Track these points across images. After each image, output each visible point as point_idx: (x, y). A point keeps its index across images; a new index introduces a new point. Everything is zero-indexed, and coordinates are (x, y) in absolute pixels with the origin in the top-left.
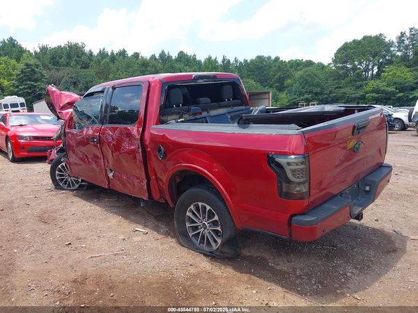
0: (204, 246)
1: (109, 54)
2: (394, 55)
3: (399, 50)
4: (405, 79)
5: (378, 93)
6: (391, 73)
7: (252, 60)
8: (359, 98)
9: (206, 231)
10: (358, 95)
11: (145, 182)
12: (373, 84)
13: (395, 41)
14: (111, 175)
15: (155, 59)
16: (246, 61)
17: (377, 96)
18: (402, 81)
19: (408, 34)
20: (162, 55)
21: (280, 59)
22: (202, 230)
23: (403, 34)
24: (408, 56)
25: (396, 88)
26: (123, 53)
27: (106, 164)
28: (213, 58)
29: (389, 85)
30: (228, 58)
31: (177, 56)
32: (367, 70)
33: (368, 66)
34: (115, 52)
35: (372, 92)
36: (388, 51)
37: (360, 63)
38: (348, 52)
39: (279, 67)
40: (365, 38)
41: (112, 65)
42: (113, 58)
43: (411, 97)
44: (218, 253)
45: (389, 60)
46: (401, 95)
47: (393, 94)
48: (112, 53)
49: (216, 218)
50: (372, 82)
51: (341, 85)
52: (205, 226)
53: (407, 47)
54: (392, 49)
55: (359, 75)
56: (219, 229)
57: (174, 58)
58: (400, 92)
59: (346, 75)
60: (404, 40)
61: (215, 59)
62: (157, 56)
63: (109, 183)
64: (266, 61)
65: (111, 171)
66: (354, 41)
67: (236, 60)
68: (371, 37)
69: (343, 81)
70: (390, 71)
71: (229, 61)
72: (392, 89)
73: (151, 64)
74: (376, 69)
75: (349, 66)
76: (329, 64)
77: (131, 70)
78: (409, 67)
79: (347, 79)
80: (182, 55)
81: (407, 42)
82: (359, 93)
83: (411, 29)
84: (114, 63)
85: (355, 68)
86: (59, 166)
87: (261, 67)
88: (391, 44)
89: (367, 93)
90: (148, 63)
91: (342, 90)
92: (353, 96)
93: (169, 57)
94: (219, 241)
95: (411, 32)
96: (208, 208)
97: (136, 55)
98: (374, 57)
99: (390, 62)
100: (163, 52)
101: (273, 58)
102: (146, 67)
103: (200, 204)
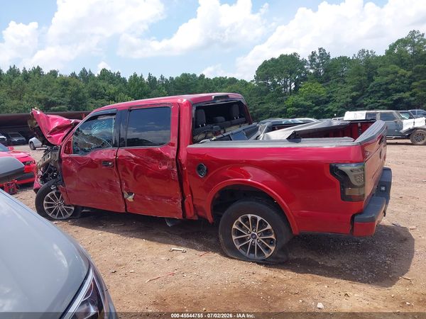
0: (255, 256)
1: (21, 72)
2: (307, 73)
3: (312, 68)
4: (319, 94)
5: (297, 107)
6: (307, 89)
7: (177, 78)
8: (281, 112)
9: (256, 240)
10: (280, 109)
11: (179, 201)
12: (292, 99)
13: (308, 60)
14: (130, 198)
15: (76, 77)
16: (171, 79)
17: (296, 109)
18: (317, 96)
19: (318, 54)
20: (84, 73)
21: (205, 77)
22: (251, 241)
23: (314, 54)
24: (320, 73)
25: (313, 102)
26: (38, 71)
27: (124, 187)
28: (139, 75)
29: (306, 100)
30: (153, 75)
31: (99, 73)
32: (285, 86)
33: (286, 82)
34: (27, 70)
35: (293, 106)
36: (302, 68)
37: (279, 80)
38: (269, 69)
39: (205, 85)
40: (282, 56)
41: (26, 84)
42: (26, 76)
43: (326, 109)
44: (272, 260)
45: (303, 77)
46: (317, 108)
47: (310, 107)
48: (25, 71)
49: (269, 227)
50: (291, 97)
51: (264, 101)
52: (254, 236)
53: (318, 65)
54: (306, 67)
55: (279, 91)
56: (273, 237)
57: (96, 75)
58: (316, 105)
59: (268, 91)
60: (315, 59)
61: (141, 77)
62: (77, 74)
63: (126, 207)
64: (192, 79)
65: (130, 194)
66: (273, 59)
67: (162, 78)
68: (286, 55)
69: (266, 97)
70: (306, 87)
71: (155, 78)
72: (309, 103)
73: (72, 83)
74: (293, 86)
75: (269, 83)
76: (252, 81)
77: (49, 89)
78: (321, 82)
79: (269, 95)
80: (104, 72)
81: (317, 61)
82: (282, 108)
83: (320, 49)
84: (28, 82)
85: (274, 85)
86: (48, 195)
87: (188, 85)
88: (304, 62)
89: (288, 108)
90: (68, 82)
91: (266, 106)
92: (275, 110)
93: (91, 75)
94: (273, 248)
95: (320, 51)
96: (259, 218)
97: (54, 73)
98: (291, 74)
99: (305, 79)
100: (84, 69)
101: (198, 75)
102: (66, 86)
103: (250, 216)
